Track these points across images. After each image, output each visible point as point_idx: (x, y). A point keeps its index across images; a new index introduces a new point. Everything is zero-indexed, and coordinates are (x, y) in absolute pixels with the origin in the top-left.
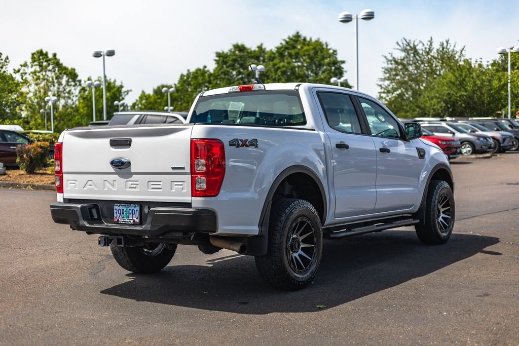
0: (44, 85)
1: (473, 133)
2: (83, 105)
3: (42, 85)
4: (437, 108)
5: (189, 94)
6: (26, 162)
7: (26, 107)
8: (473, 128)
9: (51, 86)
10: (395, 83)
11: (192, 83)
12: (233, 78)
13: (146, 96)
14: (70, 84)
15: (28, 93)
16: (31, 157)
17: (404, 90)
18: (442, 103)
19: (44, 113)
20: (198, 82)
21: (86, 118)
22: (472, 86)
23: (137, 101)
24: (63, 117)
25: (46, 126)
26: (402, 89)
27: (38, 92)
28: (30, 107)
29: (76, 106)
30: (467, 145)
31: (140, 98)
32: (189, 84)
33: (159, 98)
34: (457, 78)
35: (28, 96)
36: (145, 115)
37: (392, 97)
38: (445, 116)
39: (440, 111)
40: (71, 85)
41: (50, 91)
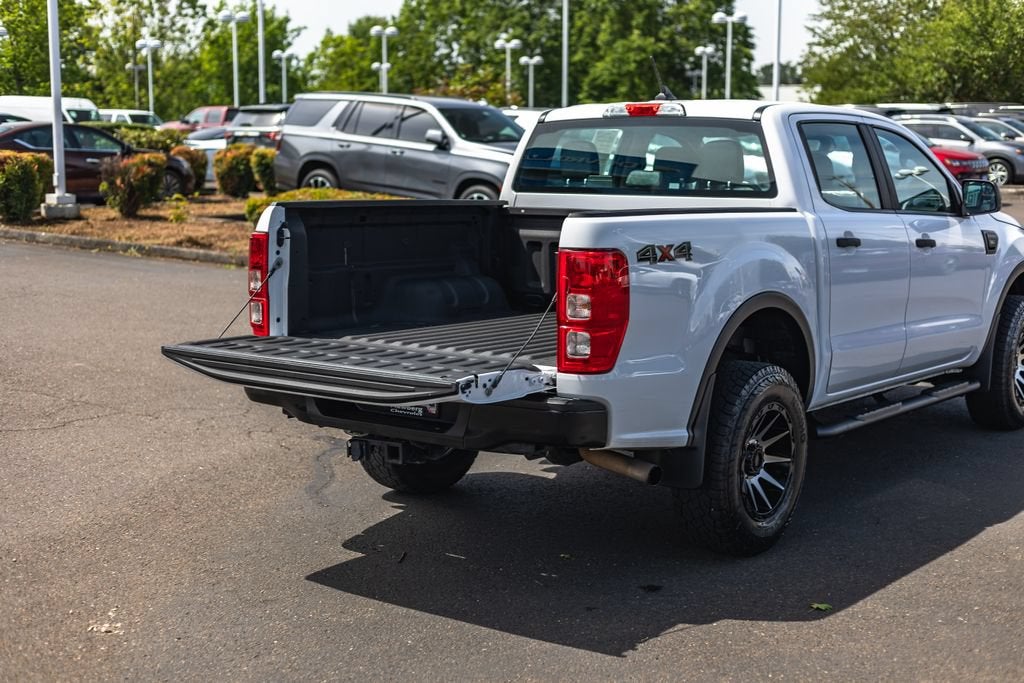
0: (133, 14)
1: (1011, 141)
2: (211, 56)
3: (128, 14)
4: (931, 81)
5: (421, 38)
6: (121, 194)
7: (97, 57)
8: (1009, 129)
9: (146, 16)
10: (843, 25)
11: (427, 15)
12: (511, 5)
13: (334, 40)
14: (184, 12)
15: (101, 30)
16: (130, 185)
17: (859, 40)
18: (942, 70)
19: (134, 70)
20: (439, 12)
21: (215, 80)
22: (1005, 36)
23: (317, 49)
24: (170, 79)
25: (137, 98)
26: (856, 37)
27: (120, 28)
28: (106, 58)
29: (196, 59)
30: (999, 166)
31: (323, 43)
32: (422, 17)
33: (361, 45)
34: (975, 21)
35: (102, 35)
36: (359, 102)
37: (835, 54)
38: (947, 99)
39: (936, 88)
40: (186, 15)
41: (145, 26)
